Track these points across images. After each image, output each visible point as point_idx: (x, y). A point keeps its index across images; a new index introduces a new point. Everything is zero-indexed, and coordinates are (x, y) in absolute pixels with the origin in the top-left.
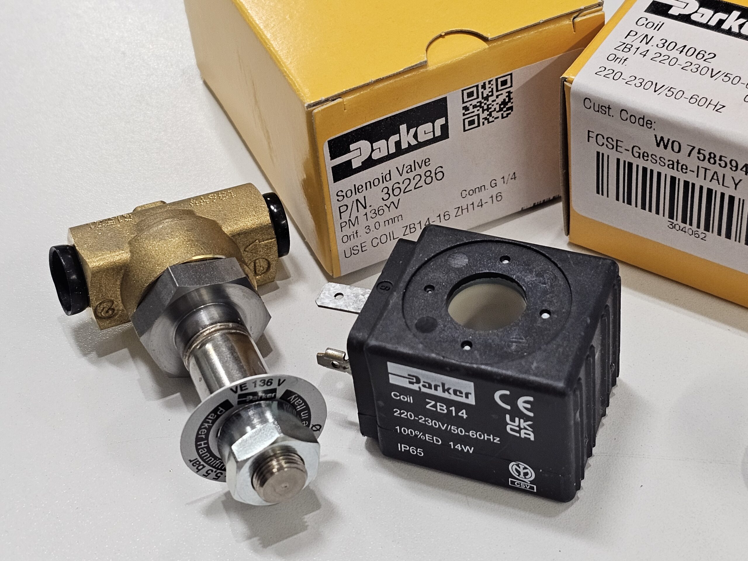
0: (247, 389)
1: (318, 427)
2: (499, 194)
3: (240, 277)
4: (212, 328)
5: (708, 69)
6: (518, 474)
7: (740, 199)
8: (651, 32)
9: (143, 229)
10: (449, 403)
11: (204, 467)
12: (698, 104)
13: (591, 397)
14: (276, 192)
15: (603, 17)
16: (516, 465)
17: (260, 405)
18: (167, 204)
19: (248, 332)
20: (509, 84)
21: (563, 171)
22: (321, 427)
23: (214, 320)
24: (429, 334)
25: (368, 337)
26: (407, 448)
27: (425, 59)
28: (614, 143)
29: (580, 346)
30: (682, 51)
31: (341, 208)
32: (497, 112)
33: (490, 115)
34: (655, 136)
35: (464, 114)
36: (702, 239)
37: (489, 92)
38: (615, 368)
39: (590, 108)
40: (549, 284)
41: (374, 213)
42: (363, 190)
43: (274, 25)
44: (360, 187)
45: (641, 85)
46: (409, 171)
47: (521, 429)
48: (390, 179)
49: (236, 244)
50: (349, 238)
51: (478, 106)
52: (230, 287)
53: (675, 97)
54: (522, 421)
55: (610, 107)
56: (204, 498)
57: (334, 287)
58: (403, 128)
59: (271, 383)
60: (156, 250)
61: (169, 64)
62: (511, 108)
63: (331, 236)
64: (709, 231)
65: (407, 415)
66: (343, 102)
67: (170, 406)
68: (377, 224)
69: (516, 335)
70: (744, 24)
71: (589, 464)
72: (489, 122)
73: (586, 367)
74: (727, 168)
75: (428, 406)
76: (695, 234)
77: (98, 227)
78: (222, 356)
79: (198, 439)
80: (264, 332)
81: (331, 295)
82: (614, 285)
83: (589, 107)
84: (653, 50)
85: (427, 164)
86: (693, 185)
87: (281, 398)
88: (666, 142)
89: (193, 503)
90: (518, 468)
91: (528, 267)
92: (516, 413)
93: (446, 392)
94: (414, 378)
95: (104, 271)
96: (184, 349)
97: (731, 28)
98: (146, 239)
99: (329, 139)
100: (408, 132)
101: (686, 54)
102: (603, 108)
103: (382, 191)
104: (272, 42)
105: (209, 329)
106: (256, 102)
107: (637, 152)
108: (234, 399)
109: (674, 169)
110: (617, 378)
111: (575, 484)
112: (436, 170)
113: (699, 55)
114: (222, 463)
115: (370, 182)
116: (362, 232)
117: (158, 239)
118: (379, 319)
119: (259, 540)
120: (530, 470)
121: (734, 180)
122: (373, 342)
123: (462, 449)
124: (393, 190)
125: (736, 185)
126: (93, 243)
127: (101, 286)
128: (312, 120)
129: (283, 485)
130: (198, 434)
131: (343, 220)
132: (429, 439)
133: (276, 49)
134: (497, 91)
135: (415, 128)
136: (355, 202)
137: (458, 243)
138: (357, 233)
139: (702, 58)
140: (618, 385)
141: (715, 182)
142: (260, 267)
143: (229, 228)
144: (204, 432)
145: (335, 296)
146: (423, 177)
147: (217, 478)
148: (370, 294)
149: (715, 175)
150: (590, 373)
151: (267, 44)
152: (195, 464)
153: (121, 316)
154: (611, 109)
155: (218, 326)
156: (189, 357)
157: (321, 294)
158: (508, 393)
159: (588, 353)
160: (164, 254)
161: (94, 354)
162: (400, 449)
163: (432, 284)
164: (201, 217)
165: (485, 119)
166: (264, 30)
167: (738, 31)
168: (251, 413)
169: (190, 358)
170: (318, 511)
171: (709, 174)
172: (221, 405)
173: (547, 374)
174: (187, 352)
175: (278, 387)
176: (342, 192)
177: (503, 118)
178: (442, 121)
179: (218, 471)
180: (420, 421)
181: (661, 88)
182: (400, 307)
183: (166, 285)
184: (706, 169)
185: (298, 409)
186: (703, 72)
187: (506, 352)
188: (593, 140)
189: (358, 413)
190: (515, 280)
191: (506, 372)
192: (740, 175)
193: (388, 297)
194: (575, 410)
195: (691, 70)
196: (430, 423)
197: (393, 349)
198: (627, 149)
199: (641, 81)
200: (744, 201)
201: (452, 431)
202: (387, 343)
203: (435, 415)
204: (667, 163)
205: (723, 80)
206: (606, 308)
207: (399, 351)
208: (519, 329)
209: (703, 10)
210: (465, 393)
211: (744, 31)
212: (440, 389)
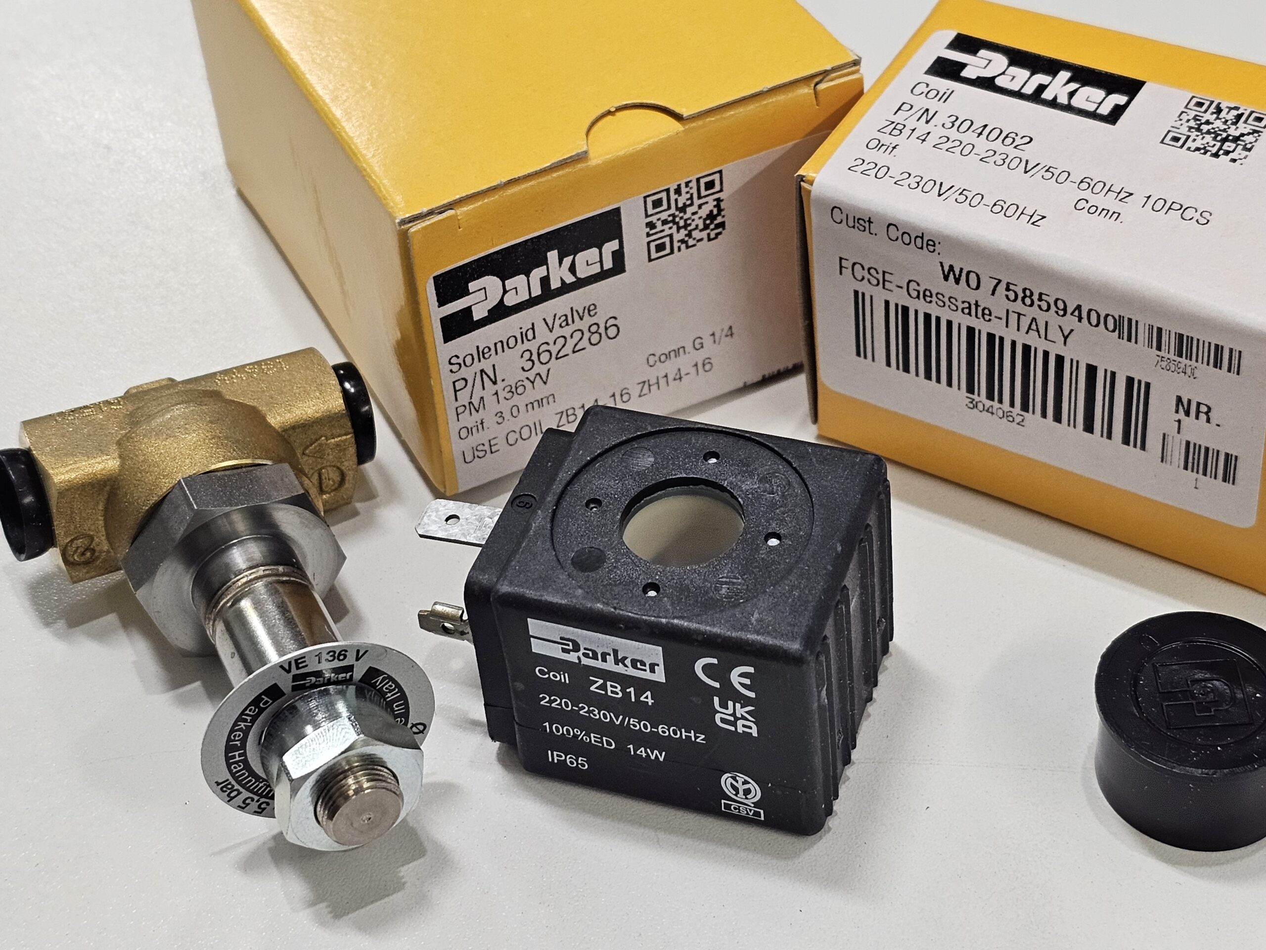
0: (306, 666)
1: (421, 727)
2: (707, 361)
3: (296, 494)
4: (251, 574)
5: (1021, 161)
6: (734, 793)
7: (1072, 360)
8: (933, 105)
9: (141, 421)
10: (625, 681)
11: (239, 793)
12: (1005, 214)
13: (846, 669)
14: (353, 360)
15: (860, 81)
16: (731, 777)
17: (327, 692)
18: (179, 382)
19: (309, 580)
20: (717, 187)
21: (804, 321)
22: (425, 726)
23: (255, 562)
24: (592, 574)
25: (497, 581)
26: (561, 757)
27: (585, 149)
28: (880, 277)
29: (826, 587)
30: (980, 134)
31: (456, 383)
32: (701, 231)
33: (689, 235)
34: (941, 263)
35: (648, 235)
36: (1018, 424)
37: (688, 200)
38: (886, 625)
39: (841, 222)
40: (780, 493)
41: (510, 391)
42: (490, 355)
43: (348, 97)
44: (486, 350)
45: (918, 185)
46: (564, 324)
47: (737, 719)
48: (534, 338)
49: (289, 443)
50: (469, 431)
51: (670, 222)
52: (278, 508)
53: (970, 204)
54: (738, 705)
55: (872, 220)
56: (240, 844)
57: (445, 506)
58: (553, 256)
59: (345, 656)
60: (161, 453)
61: (182, 164)
62: (722, 225)
63: (442, 429)
64: (1027, 411)
65: (560, 704)
66: (456, 215)
67: (185, 702)
68: (515, 409)
69: (728, 572)
70: (1076, 91)
71: (847, 776)
72: (688, 247)
73: (835, 620)
74: (1050, 311)
75: (592, 688)
76: (1007, 416)
77: (68, 420)
78: (268, 617)
79: (229, 748)
80: (335, 582)
81: (440, 519)
82: (879, 494)
83: (839, 221)
84: (937, 132)
85: (592, 313)
86: (1002, 339)
87: (361, 681)
88: (957, 273)
89: (221, 852)
90: (734, 783)
91: (746, 468)
92: (729, 694)
93: (620, 664)
94: (570, 644)
95: (78, 488)
96: (207, 609)
97: (1055, 98)
98: (145, 436)
99: (436, 274)
100: (560, 263)
101: (987, 138)
102: (861, 222)
103: (522, 356)
104: (344, 124)
105: (247, 576)
106: (321, 220)
107: (915, 290)
108: (286, 683)
109: (971, 315)
110: (890, 643)
111: (823, 806)
112: (606, 323)
113: (1007, 139)
114: (269, 786)
115: (502, 342)
116: (490, 420)
117: (164, 436)
118: (515, 552)
119: (327, 907)
120: (753, 786)
121: (1062, 331)
122: (505, 588)
123: (648, 755)
124: (539, 355)
125: (1066, 338)
126: (61, 443)
127: (72, 512)
128: (408, 243)
129: (365, 817)
130: (229, 739)
131: (460, 403)
132: (595, 741)
133: (350, 134)
134: (700, 197)
135: (572, 257)
136: (478, 374)
137: (639, 433)
138: (482, 423)
139: (1012, 144)
140: (893, 653)
141: (1033, 334)
142: (329, 480)
143: (279, 418)
144: (239, 735)
145: (447, 520)
146: (587, 335)
147: (260, 812)
148: (501, 516)
149: (1034, 323)
150: (842, 630)
151: (336, 128)
152: (225, 789)
153: (105, 561)
154: (872, 223)
155: (261, 571)
156: (214, 621)
157: (425, 518)
158: (715, 661)
159: (839, 597)
160: (174, 459)
161: (61, 624)
162: (550, 760)
163: (598, 497)
164: (234, 402)
165: (682, 241)
166: (331, 105)
167: (1066, 102)
168: (313, 704)
169: (216, 622)
170: (422, 860)
171: (1025, 322)
172: (266, 692)
173: (775, 630)
174: (211, 614)
175: (355, 663)
176: (458, 357)
177: (710, 239)
178: (613, 245)
179: (263, 800)
180: (581, 712)
181: (949, 189)
182: (548, 532)
183: (177, 507)
184: (1019, 314)
185: (389, 697)
186: (1012, 166)
187: (712, 598)
188: (847, 272)
189: (485, 705)
190: (726, 488)
191: (712, 629)
192: (1070, 322)
193: (529, 519)
194: (819, 686)
195: (995, 162)
196: (597, 714)
197: (536, 598)
198: (899, 285)
199: (918, 179)
200: (1078, 362)
201: (632, 726)
202: (527, 588)
203: (604, 702)
204: (961, 306)
205: (1043, 177)
206: (866, 528)
207: (546, 601)
208: (732, 564)
209: (1013, 70)
210: (650, 665)
211: (1076, 102)
212: (610, 659)
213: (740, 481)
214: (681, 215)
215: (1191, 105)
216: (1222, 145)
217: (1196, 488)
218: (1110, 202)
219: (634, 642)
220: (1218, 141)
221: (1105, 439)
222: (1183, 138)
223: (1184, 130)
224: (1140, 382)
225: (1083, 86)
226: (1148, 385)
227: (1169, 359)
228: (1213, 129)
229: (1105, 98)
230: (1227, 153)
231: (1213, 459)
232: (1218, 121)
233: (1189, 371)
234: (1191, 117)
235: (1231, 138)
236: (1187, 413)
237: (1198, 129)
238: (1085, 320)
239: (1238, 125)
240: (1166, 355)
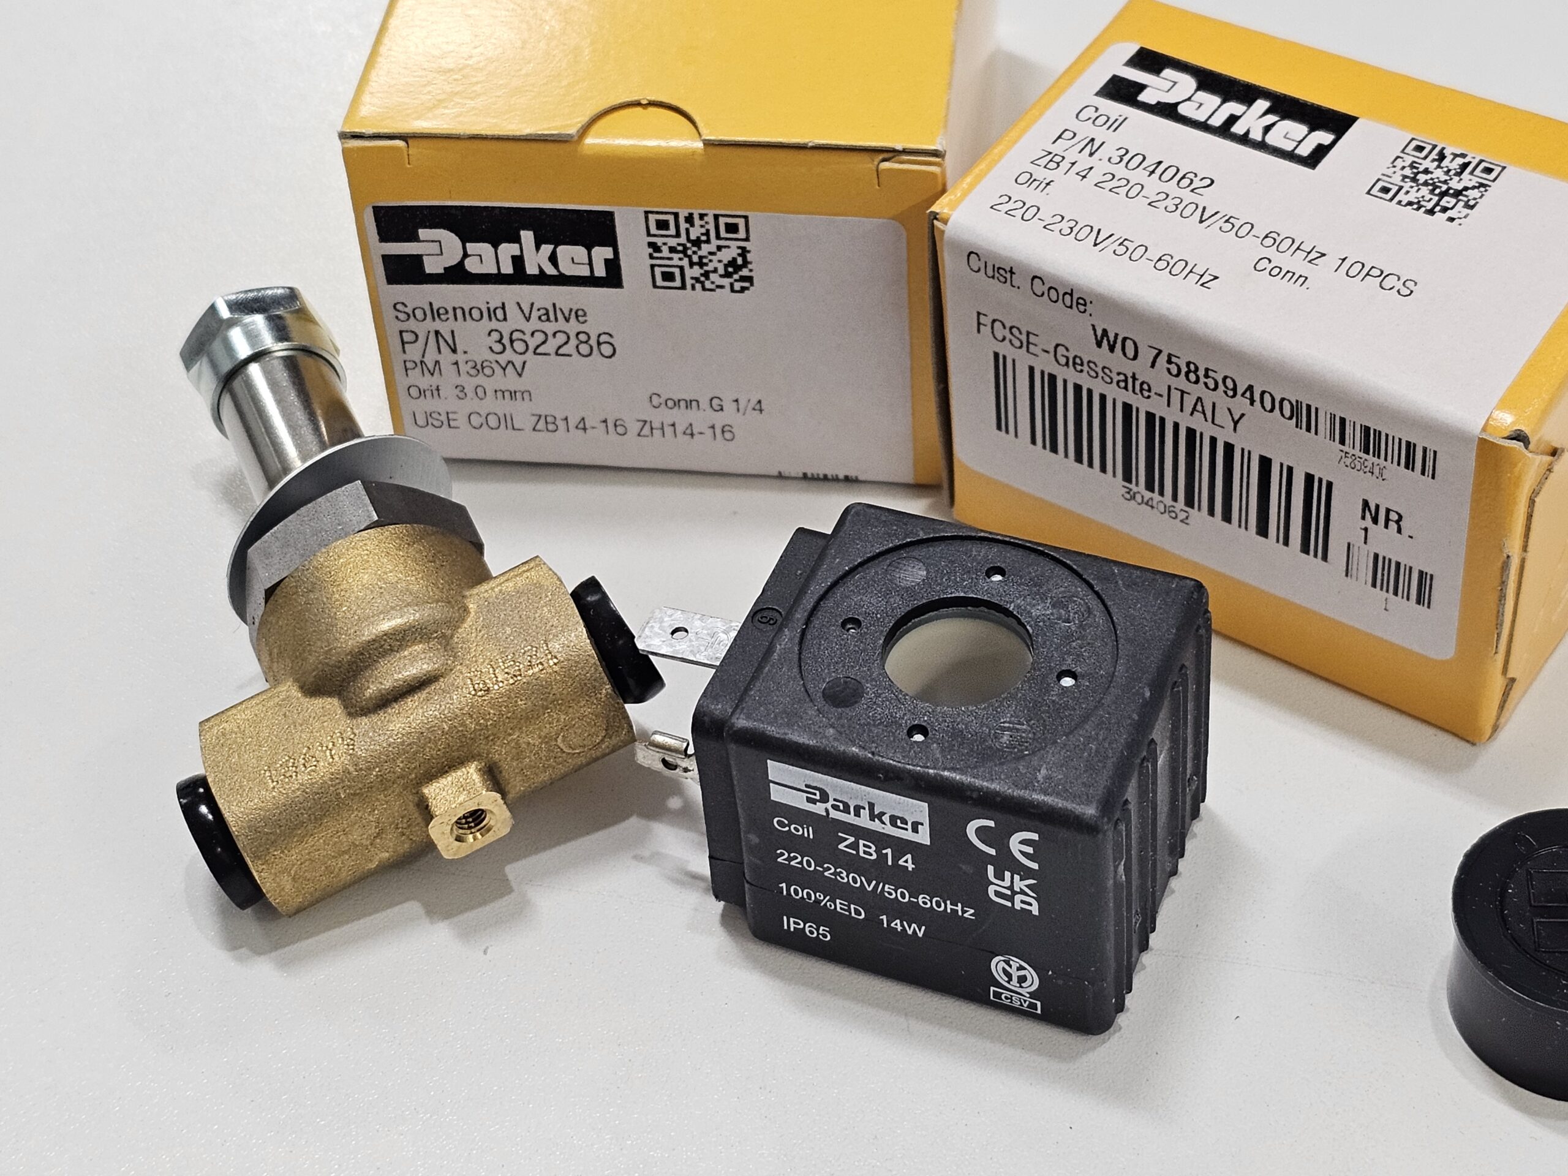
5: (1197, 207)
6: (1007, 979)
7: (1243, 450)
8: (1100, 134)
10: (881, 840)
12: (1170, 272)
13: (1148, 838)
16: (1004, 961)
20: (742, 234)
21: (939, 384)
24: (847, 710)
25: (733, 713)
26: (799, 924)
28: (1024, 338)
29: (1129, 740)
30: (1153, 172)
32: (721, 276)
33: (706, 276)
34: (1093, 326)
35: (652, 257)
36: (1182, 521)
37: (702, 234)
38: (1198, 785)
39: (979, 271)
40: (1077, 622)
45: (1072, 231)
46: (543, 318)
47: (1014, 893)
48: (505, 320)
51: (680, 252)
53: (1130, 258)
54: (1017, 877)
55: (1014, 270)
57: (671, 616)
58: (527, 236)
64: (1192, 507)
65: (801, 863)
66: (405, 149)
69: (1012, 716)
70: (1273, 125)
71: (1143, 964)
72: (704, 288)
73: (1139, 780)
74: (1218, 391)
75: (841, 846)
76: (1169, 512)
81: (665, 631)
83: (976, 269)
84: (1101, 167)
85: (580, 319)
86: (1162, 420)
88: (1112, 339)
90: (1007, 968)
91: (1037, 588)
92: (1006, 863)
93: (876, 820)
94: (818, 793)
97: (1248, 132)
99: (375, 203)
100: (538, 248)
101: (1160, 178)
102: (1002, 272)
103: (490, 335)
107: (1063, 356)
109: (1127, 390)
110: (1201, 804)
111: (1114, 1001)
112: (599, 337)
113: (1183, 180)
118: (754, 678)
120: (1030, 973)
121: (1231, 415)
122: (741, 722)
123: (904, 929)
124: (512, 341)
125: (1236, 423)
132: (841, 909)
137: (909, 540)
139: (1188, 186)
140: (1205, 818)
141: (1198, 416)
145: (673, 633)
148: (739, 632)
149: (1199, 404)
150: (1147, 792)
154: (1014, 273)
157: (647, 629)
158: (991, 824)
159: (1145, 753)
162: (786, 927)
163: (856, 617)
165: (697, 280)
167: (1259, 139)
171: (1189, 402)
173: (1066, 791)
177: (733, 291)
178: (607, 252)
180: (826, 874)
181: (1107, 238)
182: (796, 659)
184: (1183, 392)
186: (1186, 213)
187: (990, 747)
188: (986, 330)
189: (709, 857)
190: (1012, 613)
191: (989, 786)
192: (1240, 404)
193: (773, 639)
194: (1117, 860)
195: (1166, 208)
196: (845, 877)
197: (777, 736)
198: (1046, 349)
199: (1072, 224)
200: (1249, 453)
201: (886, 894)
202: (768, 724)
203: (854, 864)
204: (1116, 378)
205: (1221, 228)
206: (1181, 669)
207: (791, 741)
208: (1016, 706)
209: (1202, 96)
210: (913, 823)
211: (1272, 139)
212: (865, 813)
213: (1029, 604)
214: (695, 249)
215: (1409, 150)
216: (1440, 200)
217: (1386, 609)
218: (1296, 263)
219: (894, 795)
220: (1436, 195)
221: (1281, 545)
222: (1395, 189)
223: (1397, 179)
224: (1320, 480)
225: (1283, 118)
226: (1330, 485)
227: (1354, 455)
228: (1432, 179)
229: (1306, 136)
230: (1445, 210)
231: (1405, 576)
232: (1439, 170)
233: (1376, 471)
234: (1407, 164)
235: (1451, 191)
236: (1375, 521)
237: (1414, 179)
238: (1258, 403)
239: (1462, 177)
240: (1352, 452)
